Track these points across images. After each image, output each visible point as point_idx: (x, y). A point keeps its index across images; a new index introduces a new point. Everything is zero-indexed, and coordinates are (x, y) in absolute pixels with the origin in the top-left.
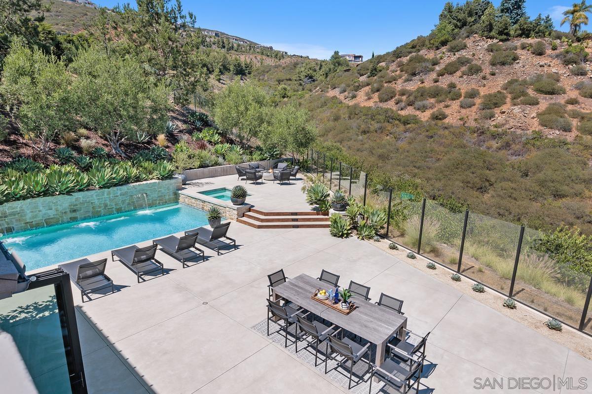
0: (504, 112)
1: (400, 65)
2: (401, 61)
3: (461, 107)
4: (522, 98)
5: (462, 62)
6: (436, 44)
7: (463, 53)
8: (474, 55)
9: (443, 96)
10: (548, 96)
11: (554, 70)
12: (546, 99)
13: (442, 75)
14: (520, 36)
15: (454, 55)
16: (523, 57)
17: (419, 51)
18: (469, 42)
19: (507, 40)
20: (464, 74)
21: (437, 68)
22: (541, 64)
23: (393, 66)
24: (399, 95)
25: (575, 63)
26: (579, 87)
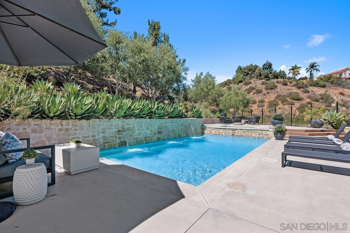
0: (280, 108)
3: (258, 107)
4: (286, 102)
5: (252, 89)
6: (237, 82)
7: (251, 85)
8: (256, 86)
10: (297, 101)
11: (295, 91)
12: (297, 103)
14: (274, 78)
15: (247, 86)
16: (278, 86)
17: (229, 85)
18: (252, 81)
19: (269, 80)
20: (254, 94)
22: (288, 88)
25: (303, 88)
26: (309, 97)
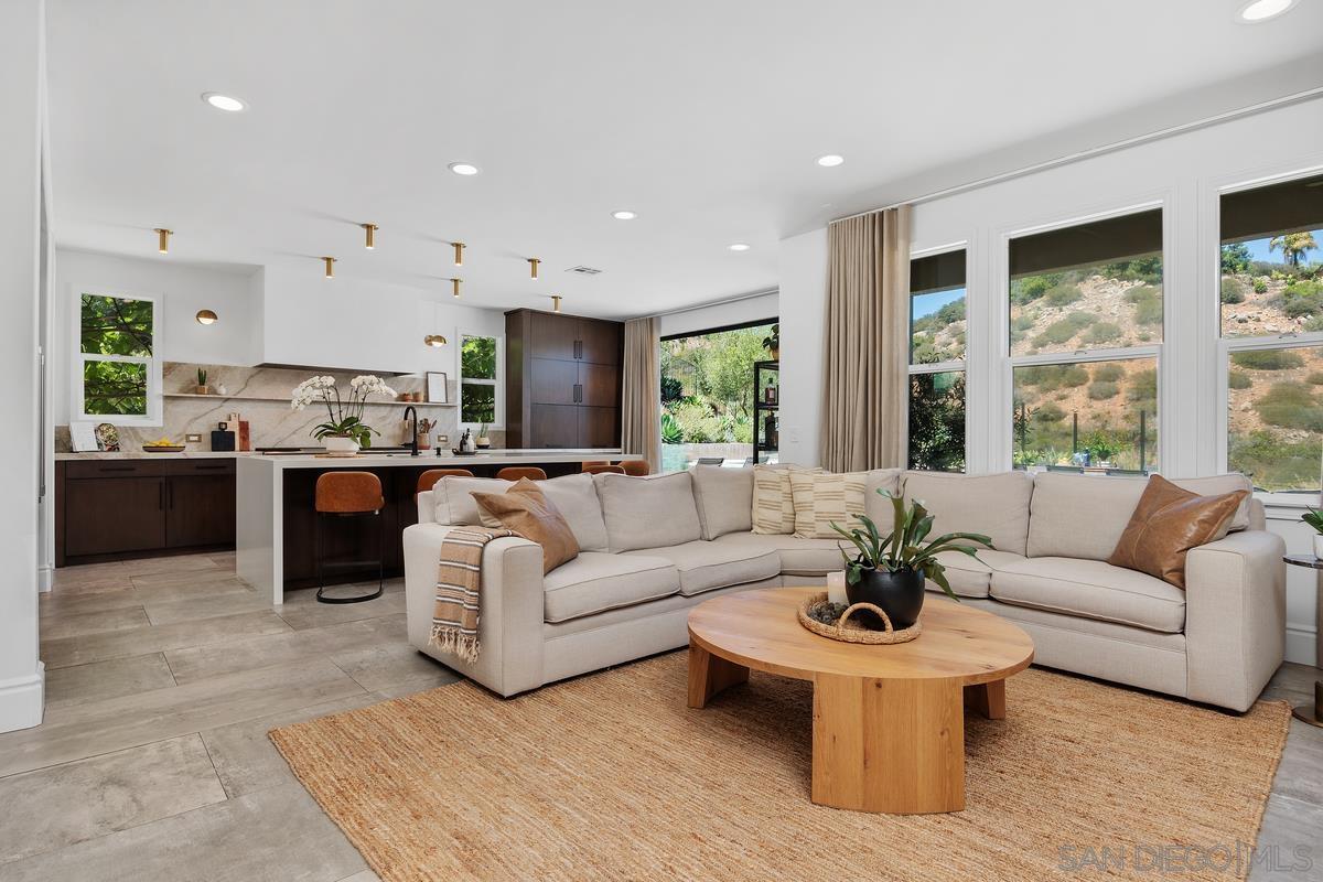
2: (956, 327)
3: (1092, 397)
5: (1078, 322)
6: (1022, 295)
7: (1078, 306)
8: (1100, 309)
9: (1051, 381)
10: (1268, 373)
12: (1265, 379)
13: (1042, 346)
15: (1061, 310)
18: (1087, 287)
21: (1031, 334)
22: (1239, 317)
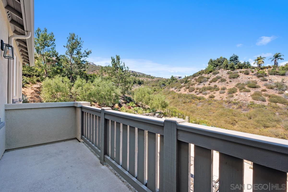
0: (237, 95)
1: (196, 79)
2: (195, 78)
3: (220, 93)
4: (243, 90)
5: (218, 78)
6: (208, 72)
7: (218, 75)
8: (222, 75)
9: (213, 90)
11: (254, 80)
12: (253, 90)
13: (211, 82)
14: (239, 68)
15: (215, 75)
16: (241, 75)
17: (202, 75)
18: (220, 71)
19: (234, 70)
20: (219, 82)
21: (209, 80)
22: (248, 77)
23: (193, 80)
24: (196, 89)
25: (262, 77)
26: (266, 85)
